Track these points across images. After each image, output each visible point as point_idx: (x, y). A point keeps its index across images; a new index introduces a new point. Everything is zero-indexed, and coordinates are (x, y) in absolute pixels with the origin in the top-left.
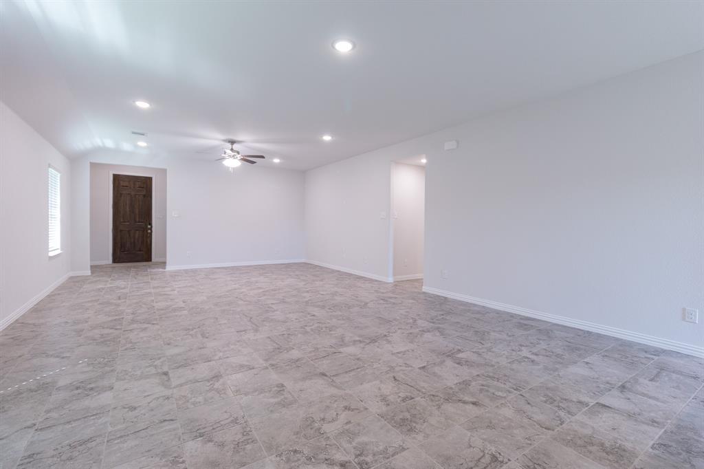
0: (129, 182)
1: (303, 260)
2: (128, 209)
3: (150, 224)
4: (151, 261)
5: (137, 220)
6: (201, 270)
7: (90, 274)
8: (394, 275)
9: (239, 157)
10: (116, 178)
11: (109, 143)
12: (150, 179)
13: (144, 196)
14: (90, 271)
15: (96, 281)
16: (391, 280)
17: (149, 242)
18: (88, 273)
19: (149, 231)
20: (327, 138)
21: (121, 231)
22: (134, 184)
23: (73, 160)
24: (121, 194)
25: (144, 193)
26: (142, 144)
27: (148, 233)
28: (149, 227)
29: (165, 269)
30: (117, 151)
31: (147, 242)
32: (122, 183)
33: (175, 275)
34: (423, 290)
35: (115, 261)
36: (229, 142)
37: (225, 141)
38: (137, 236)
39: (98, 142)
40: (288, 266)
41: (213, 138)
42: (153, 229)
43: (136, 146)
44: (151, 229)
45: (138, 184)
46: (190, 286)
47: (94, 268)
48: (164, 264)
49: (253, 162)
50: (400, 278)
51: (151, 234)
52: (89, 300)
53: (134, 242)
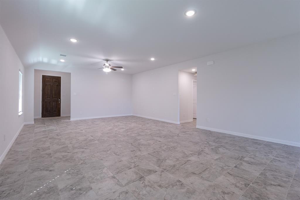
0: (50, 79)
1: (132, 115)
2: (49, 92)
3: (60, 99)
4: (60, 116)
5: (54, 97)
6: (88, 120)
7: (34, 123)
8: (180, 121)
9: (110, 67)
10: (44, 77)
11: (45, 60)
12: (60, 77)
13: (57, 85)
14: (34, 122)
15: (39, 127)
16: (179, 123)
17: (59, 107)
18: (33, 123)
19: (59, 102)
20: (153, 59)
21: (46, 102)
22: (52, 80)
23: (27, 68)
24: (46, 85)
25: (57, 84)
26: (62, 61)
27: (59, 103)
28: (59, 100)
29: (70, 120)
30: (48, 64)
31: (58, 107)
32: (46, 80)
33: (77, 122)
34: (197, 127)
35: (42, 117)
36: (106, 60)
37: (104, 60)
38: (53, 105)
39: (40, 59)
40: (126, 117)
41: (99, 58)
42: (61, 101)
43: (59, 62)
44: (60, 101)
45: (54, 80)
46: (89, 128)
47: (35, 120)
48: (69, 117)
49: (115, 70)
50: (183, 122)
51: (60, 103)
52: (42, 137)
53: (52, 108)
